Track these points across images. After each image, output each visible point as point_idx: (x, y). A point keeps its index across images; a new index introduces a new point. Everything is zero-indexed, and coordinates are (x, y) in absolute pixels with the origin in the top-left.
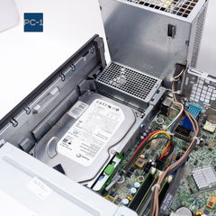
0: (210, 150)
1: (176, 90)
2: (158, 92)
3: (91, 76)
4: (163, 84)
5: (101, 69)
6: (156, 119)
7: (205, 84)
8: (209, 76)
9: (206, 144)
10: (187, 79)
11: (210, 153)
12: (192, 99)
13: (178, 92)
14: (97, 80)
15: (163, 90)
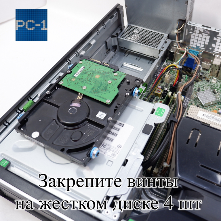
0: (208, 81)
1: (179, 40)
2: (166, 42)
3: (114, 34)
4: (169, 37)
5: (121, 30)
6: (165, 63)
7: (200, 33)
8: (203, 26)
9: (205, 78)
10: (187, 30)
11: (208, 83)
12: (191, 46)
13: (181, 41)
14: (119, 37)
15: (169, 41)
